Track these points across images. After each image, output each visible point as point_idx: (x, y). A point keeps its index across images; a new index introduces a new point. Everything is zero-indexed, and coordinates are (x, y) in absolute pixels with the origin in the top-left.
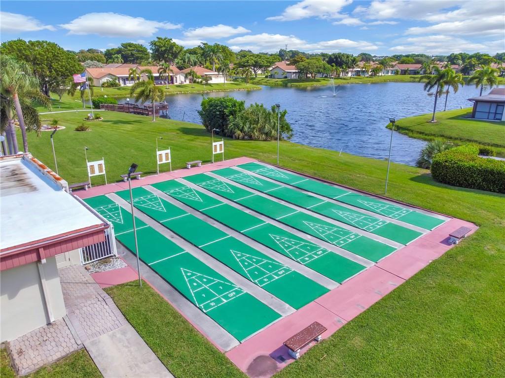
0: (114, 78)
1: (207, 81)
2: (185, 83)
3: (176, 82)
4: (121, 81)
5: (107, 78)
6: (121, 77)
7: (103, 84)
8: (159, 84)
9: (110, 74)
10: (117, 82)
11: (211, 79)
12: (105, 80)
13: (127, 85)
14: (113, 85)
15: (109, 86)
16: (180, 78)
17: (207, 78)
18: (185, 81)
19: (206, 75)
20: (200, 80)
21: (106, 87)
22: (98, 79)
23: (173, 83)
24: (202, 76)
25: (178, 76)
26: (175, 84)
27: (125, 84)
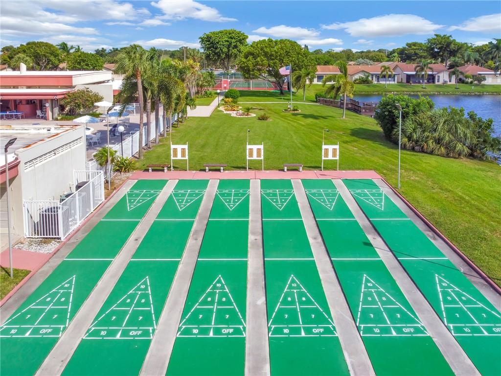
0: (367, 75)
1: (480, 81)
2: (449, 83)
3: (438, 81)
4: (374, 78)
5: (360, 75)
6: (375, 74)
7: (355, 81)
8: (416, 83)
9: (363, 71)
10: (370, 78)
11: (485, 79)
12: (357, 77)
13: (381, 82)
14: (364, 81)
15: (360, 83)
16: (443, 77)
17: (480, 79)
18: (450, 81)
19: (480, 74)
20: (470, 80)
21: (358, 83)
22: (351, 75)
23: (434, 82)
24: (473, 76)
25: (441, 75)
26: (437, 83)
27: (378, 81)
